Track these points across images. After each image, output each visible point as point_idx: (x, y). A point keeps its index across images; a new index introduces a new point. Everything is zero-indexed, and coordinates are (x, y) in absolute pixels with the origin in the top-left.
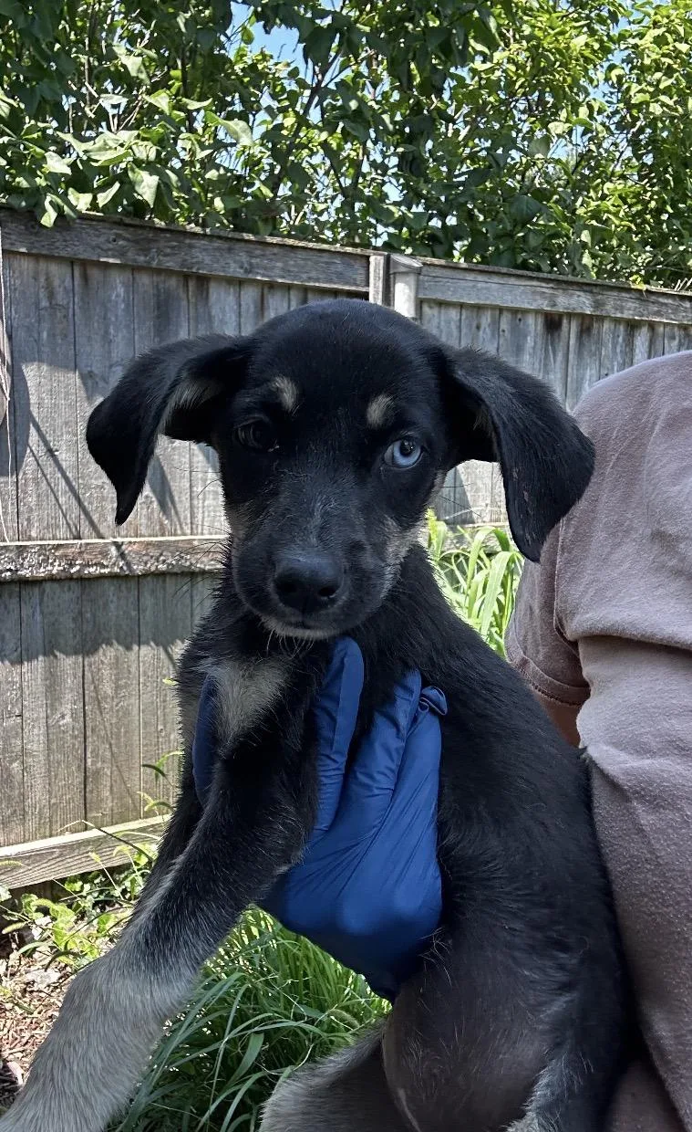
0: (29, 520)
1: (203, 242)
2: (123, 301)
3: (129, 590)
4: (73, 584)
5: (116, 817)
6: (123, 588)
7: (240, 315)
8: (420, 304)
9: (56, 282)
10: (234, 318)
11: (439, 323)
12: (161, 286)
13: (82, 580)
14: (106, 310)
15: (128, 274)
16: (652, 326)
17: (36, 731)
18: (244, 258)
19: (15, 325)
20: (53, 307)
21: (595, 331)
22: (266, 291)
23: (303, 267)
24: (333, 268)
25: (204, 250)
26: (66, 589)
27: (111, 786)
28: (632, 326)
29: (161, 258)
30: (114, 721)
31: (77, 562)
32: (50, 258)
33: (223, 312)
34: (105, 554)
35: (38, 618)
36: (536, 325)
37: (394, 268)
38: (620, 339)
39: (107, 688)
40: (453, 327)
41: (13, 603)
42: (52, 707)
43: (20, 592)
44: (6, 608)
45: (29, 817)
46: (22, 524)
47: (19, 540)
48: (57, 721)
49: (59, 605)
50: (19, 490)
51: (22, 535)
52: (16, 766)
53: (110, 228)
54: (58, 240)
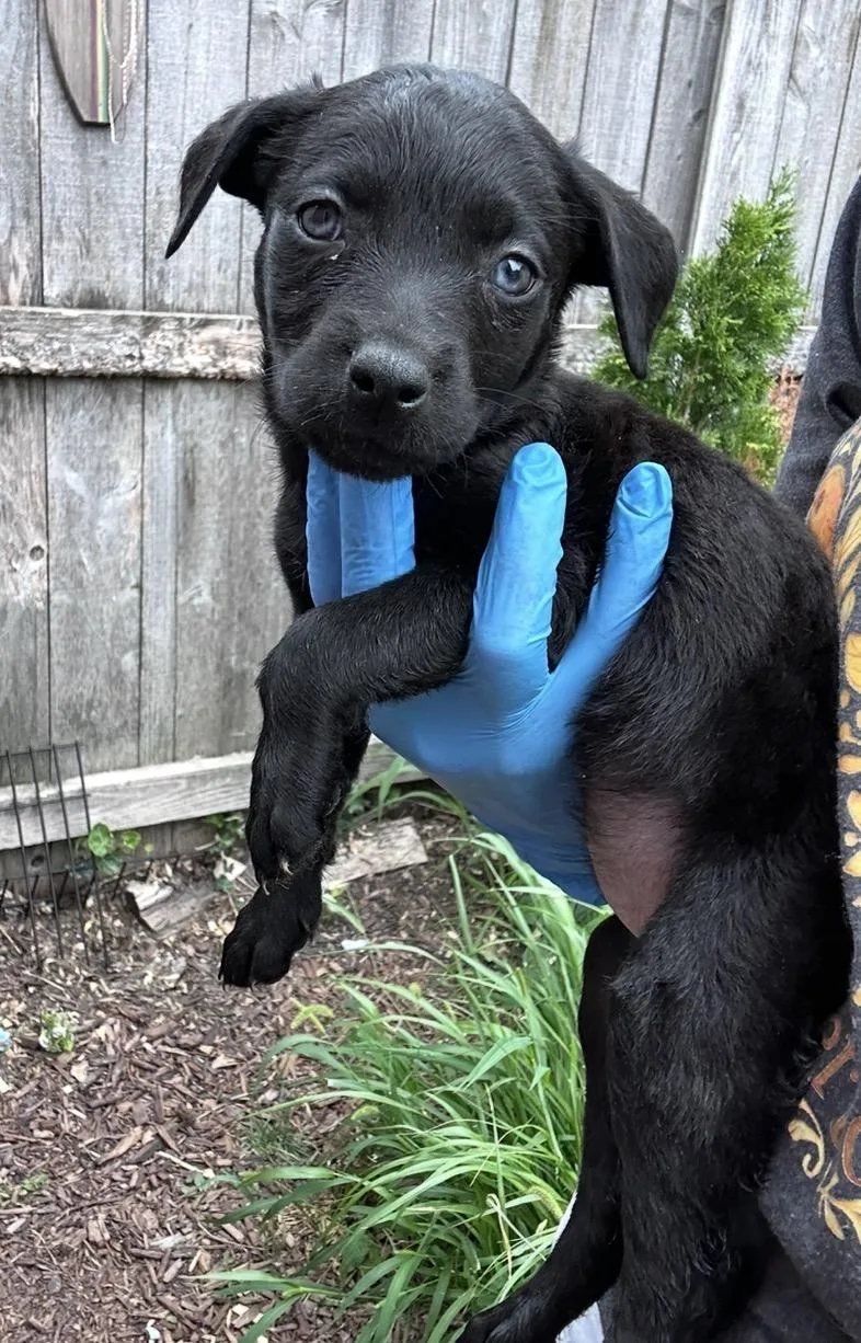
0: (161, 274)
13: (238, 382)
17: (160, 611)
26: (213, 394)
41: (133, 414)
42: (185, 575)
43: (143, 395)
44: (121, 418)
45: (145, 731)
46: (151, 280)
47: (144, 308)
48: (191, 599)
49: (201, 421)
50: (149, 221)
51: (151, 300)
52: (129, 661)
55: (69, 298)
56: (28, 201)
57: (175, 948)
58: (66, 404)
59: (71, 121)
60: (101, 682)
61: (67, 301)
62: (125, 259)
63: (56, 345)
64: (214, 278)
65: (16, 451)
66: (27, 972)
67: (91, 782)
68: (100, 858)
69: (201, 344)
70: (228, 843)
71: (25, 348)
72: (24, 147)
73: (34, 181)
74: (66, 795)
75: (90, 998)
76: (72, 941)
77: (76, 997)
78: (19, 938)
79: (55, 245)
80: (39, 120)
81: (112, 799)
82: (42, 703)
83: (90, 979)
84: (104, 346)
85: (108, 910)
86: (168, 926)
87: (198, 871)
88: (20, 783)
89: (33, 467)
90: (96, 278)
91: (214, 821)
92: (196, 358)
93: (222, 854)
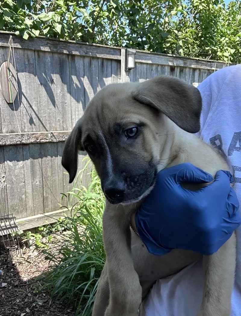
0: (24, 126)
1: (73, 45)
2: (50, 62)
3: (54, 146)
4: (38, 145)
5: (53, 209)
6: (53, 145)
7: (84, 66)
8: (135, 63)
9: (30, 57)
10: (82, 67)
11: (141, 69)
12: (61, 58)
13: (41, 144)
14: (45, 65)
15: (51, 54)
16: (200, 69)
17: (29, 186)
18: (85, 49)
19: (18, 69)
20: (29, 64)
21: (184, 71)
22: (91, 59)
23: (102, 52)
24: (111, 53)
25: (73, 47)
26: (36, 146)
27: (51, 201)
28: (194, 70)
29: (61, 49)
30: (51, 183)
31: (39, 138)
32: (28, 49)
33: (79, 65)
34: (47, 136)
35: (28, 154)
36: (168, 69)
37: (128, 53)
38: (191, 73)
39: (49, 174)
40: (145, 69)
41: (21, 150)
42: (33, 179)
43: (23, 147)
44: (19, 152)
45: (28, 210)
46: (23, 128)
47: (22, 132)
48: (35, 183)
49: (34, 151)
50: (21, 118)
52: (24, 196)
53: (46, 41)
54: (30, 44)
58: (8, 150)
59: (6, 103)
60: (18, 201)
67: (16, 221)
69: (33, 138)
79: (4, 123)
89: (2, 162)
90: (12, 128)
92: (32, 140)
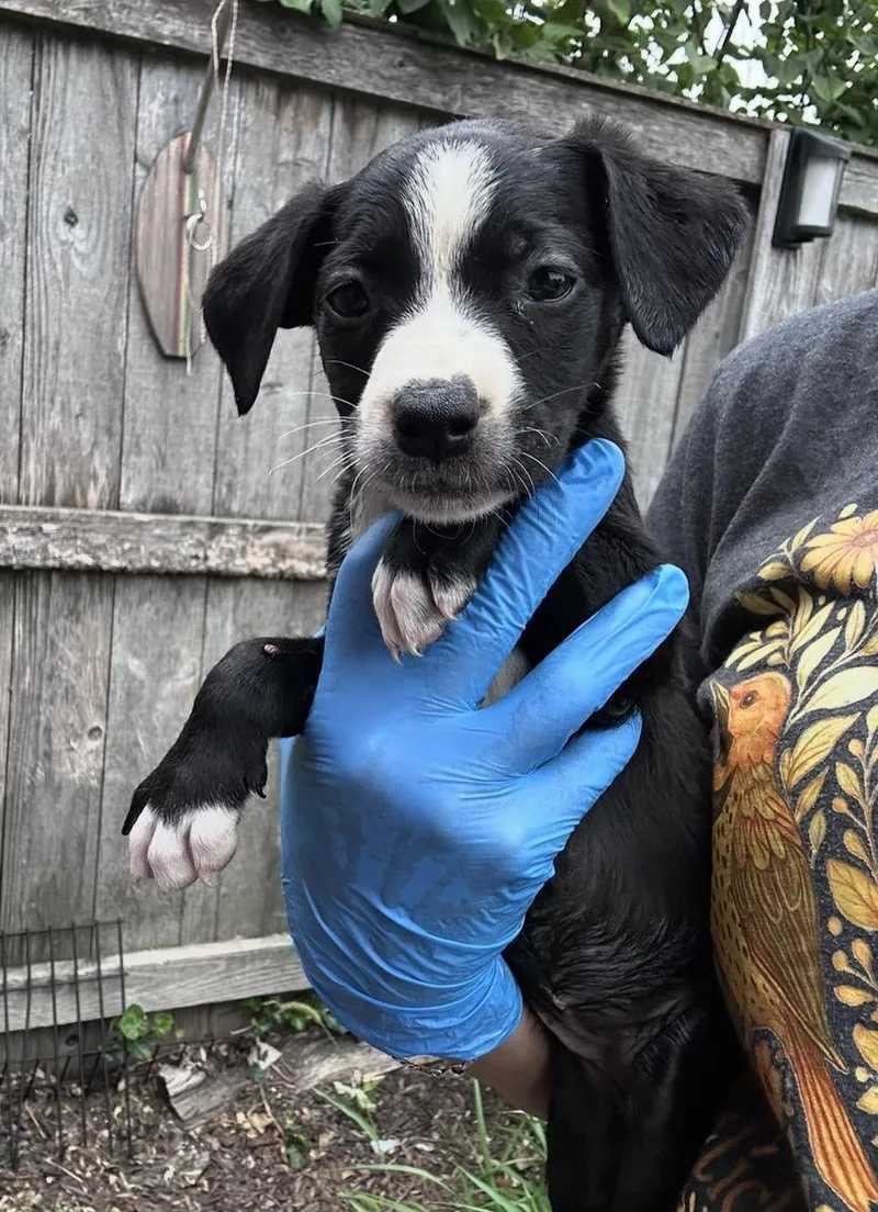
0: (229, 486)
1: (531, 81)
4: (283, 586)
9: (308, 124)
13: (297, 582)
15: (414, 122)
19: (240, 185)
20: (299, 163)
23: (672, 136)
24: (714, 143)
25: (533, 93)
26: (272, 592)
29: (468, 100)
32: (303, 84)
35: (229, 629)
41: (196, 608)
43: (207, 591)
44: (185, 610)
45: (187, 910)
46: (220, 492)
47: (212, 514)
49: (259, 615)
50: (221, 440)
51: (219, 508)
53: (399, 45)
54: (318, 56)
55: (144, 503)
56: (111, 421)
57: (201, 1140)
58: (133, 597)
59: (154, 354)
61: (141, 507)
62: (198, 472)
63: (127, 546)
64: (279, 490)
65: (83, 639)
66: (49, 1160)
67: (131, 960)
68: (132, 1042)
69: (262, 547)
70: (264, 1028)
71: (99, 547)
72: (110, 374)
73: (118, 404)
74: (104, 973)
75: (108, 1192)
76: (99, 1127)
77: (93, 1191)
78: (45, 1121)
79: (133, 458)
80: (126, 350)
81: (150, 979)
82: (88, 880)
83: (110, 1171)
84: (172, 547)
85: (139, 1094)
86: (196, 1116)
87: (233, 1058)
88: (59, 960)
89: (98, 653)
90: (168, 488)
91: (252, 1004)
92: (258, 559)
93: (258, 1039)
